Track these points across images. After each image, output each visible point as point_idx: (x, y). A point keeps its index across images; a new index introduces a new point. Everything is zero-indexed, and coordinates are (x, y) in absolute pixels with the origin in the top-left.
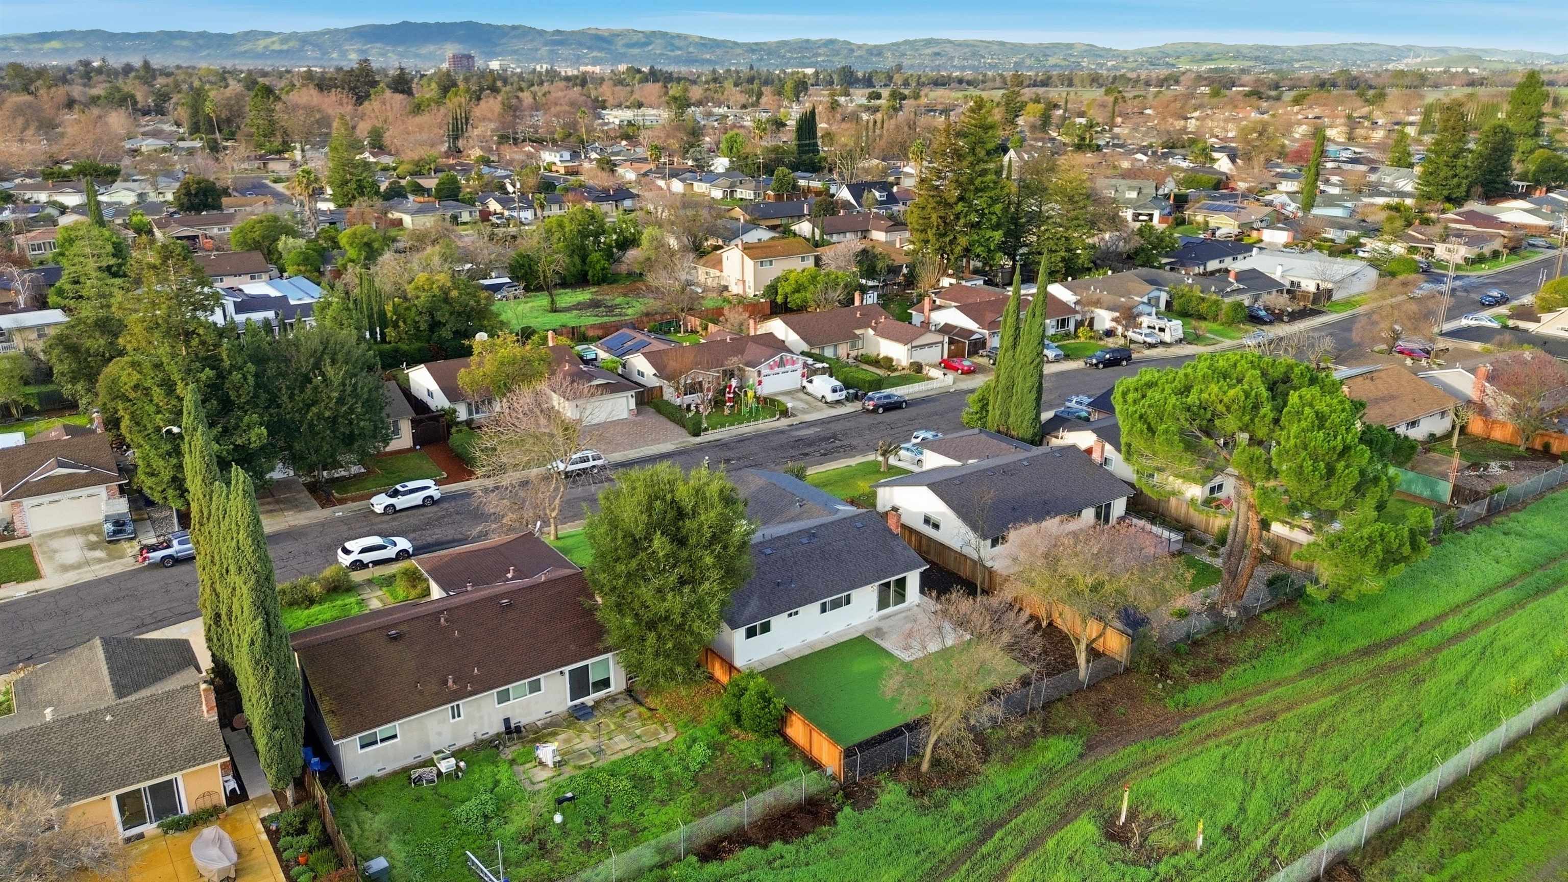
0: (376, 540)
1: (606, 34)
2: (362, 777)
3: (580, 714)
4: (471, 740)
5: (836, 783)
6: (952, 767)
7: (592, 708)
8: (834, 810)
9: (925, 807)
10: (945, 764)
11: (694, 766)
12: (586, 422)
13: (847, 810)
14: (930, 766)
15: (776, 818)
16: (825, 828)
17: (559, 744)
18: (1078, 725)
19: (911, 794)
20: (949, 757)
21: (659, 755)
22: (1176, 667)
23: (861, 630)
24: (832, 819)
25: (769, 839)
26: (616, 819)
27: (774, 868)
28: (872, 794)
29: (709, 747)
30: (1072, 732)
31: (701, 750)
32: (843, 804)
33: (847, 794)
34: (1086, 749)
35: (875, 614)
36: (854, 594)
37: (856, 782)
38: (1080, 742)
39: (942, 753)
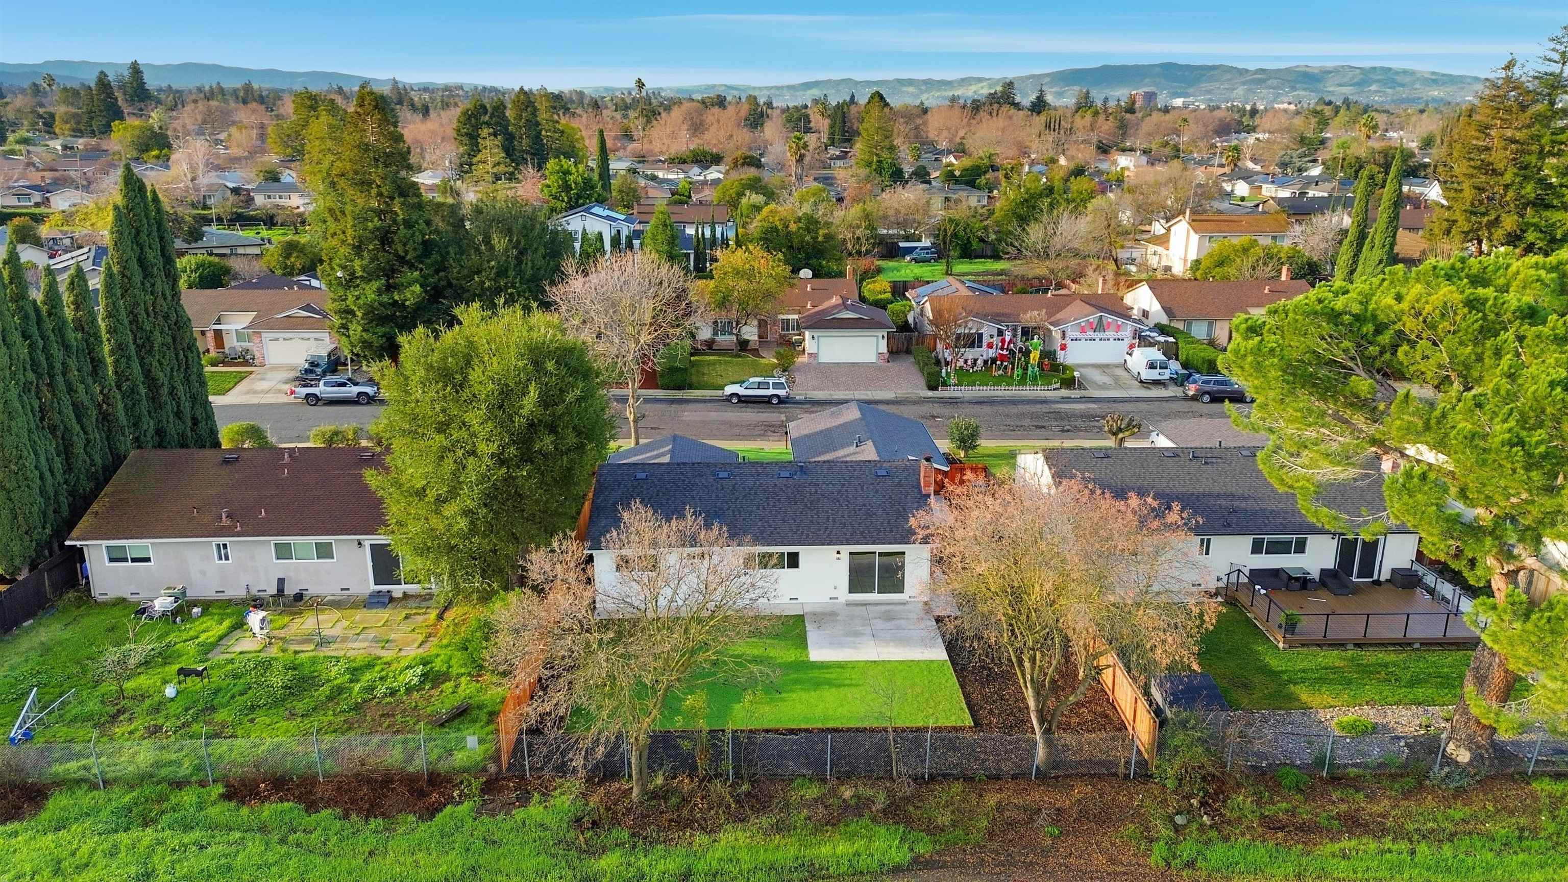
1: (1316, 71)
2: (113, 594)
3: (376, 601)
5: (492, 768)
6: (678, 808)
7: (392, 599)
8: (450, 800)
9: (570, 845)
10: (674, 801)
11: (381, 690)
12: (823, 358)
13: (467, 806)
14: (644, 792)
15: (369, 781)
16: (411, 818)
17: (307, 623)
18: (954, 825)
19: (578, 820)
20: (692, 794)
21: (370, 666)
22: (1242, 801)
23: (807, 609)
24: (432, 811)
25: (330, 803)
26: (222, 715)
27: (283, 841)
28: (524, 800)
29: (425, 675)
30: (933, 830)
31: (412, 677)
32: (469, 797)
33: (491, 786)
34: (918, 863)
35: (844, 595)
36: (806, 553)
37: (522, 777)
38: (920, 849)
39: (686, 784)
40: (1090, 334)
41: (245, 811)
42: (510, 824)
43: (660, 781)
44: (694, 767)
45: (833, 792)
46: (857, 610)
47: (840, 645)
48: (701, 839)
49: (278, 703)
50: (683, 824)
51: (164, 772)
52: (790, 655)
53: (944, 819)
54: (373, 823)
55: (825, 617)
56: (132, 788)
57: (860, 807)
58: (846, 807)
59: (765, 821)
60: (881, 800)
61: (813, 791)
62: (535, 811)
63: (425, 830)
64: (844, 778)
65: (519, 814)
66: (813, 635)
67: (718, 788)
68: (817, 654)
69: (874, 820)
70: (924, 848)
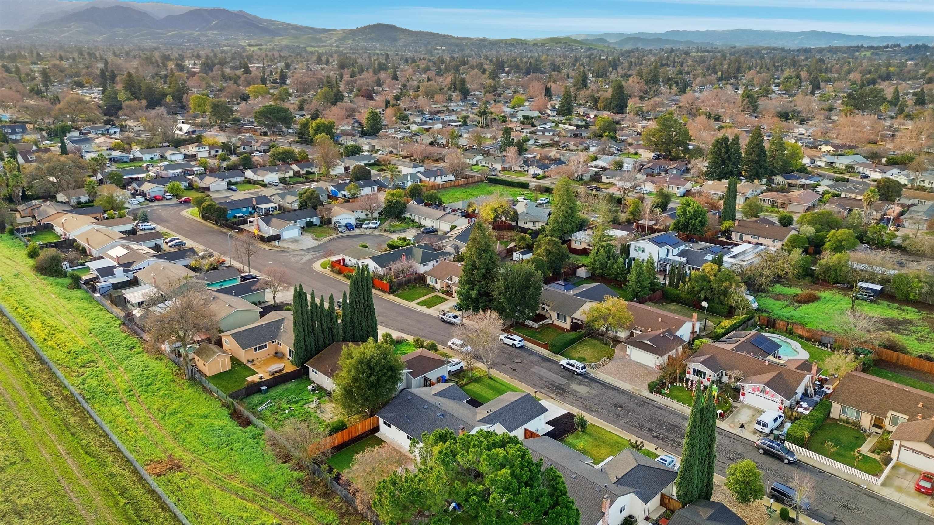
12: (633, 358)
40: (758, 393)
56: (260, 430)
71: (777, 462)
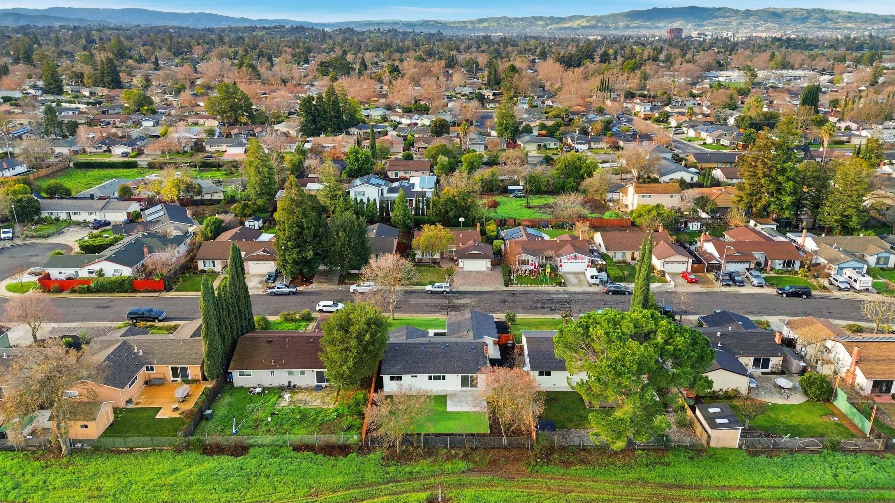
0: (331, 303)
1: (780, 11)
2: (240, 385)
3: (318, 388)
4: (278, 385)
5: (360, 444)
6: (409, 455)
7: (322, 388)
8: (350, 452)
9: (382, 465)
10: (408, 453)
11: (326, 420)
12: (465, 269)
13: (355, 454)
14: (400, 451)
15: (329, 447)
16: (341, 457)
17: (300, 396)
18: (480, 460)
19: (383, 458)
20: (413, 451)
21: (321, 412)
22: (556, 456)
23: (448, 393)
24: (346, 455)
25: (320, 452)
26: (285, 427)
27: (311, 462)
28: (369, 452)
29: (338, 415)
30: (474, 462)
31: (334, 415)
32: (355, 451)
33: (360, 448)
34: (469, 470)
35: (459, 388)
36: (447, 376)
37: (368, 446)
38: (470, 467)
39: (411, 449)
40: (572, 261)
41: (299, 454)
42: (366, 459)
43: (404, 448)
44: (413, 445)
45: (450, 452)
46: (464, 393)
47: (456, 406)
48: (414, 463)
49: (299, 423)
50: (409, 460)
51: (276, 443)
52: (442, 409)
53: (477, 459)
54: (332, 458)
55: (453, 395)
56: (269, 447)
57: (456, 456)
58: (452, 456)
59: (431, 459)
60: (462, 454)
61: (444, 451)
62: (372, 456)
63: (345, 460)
64: (452, 448)
65: (369, 456)
66: (449, 402)
67: (419, 450)
68: (449, 409)
69: (459, 459)
70: (471, 466)
71: (623, 296)
